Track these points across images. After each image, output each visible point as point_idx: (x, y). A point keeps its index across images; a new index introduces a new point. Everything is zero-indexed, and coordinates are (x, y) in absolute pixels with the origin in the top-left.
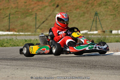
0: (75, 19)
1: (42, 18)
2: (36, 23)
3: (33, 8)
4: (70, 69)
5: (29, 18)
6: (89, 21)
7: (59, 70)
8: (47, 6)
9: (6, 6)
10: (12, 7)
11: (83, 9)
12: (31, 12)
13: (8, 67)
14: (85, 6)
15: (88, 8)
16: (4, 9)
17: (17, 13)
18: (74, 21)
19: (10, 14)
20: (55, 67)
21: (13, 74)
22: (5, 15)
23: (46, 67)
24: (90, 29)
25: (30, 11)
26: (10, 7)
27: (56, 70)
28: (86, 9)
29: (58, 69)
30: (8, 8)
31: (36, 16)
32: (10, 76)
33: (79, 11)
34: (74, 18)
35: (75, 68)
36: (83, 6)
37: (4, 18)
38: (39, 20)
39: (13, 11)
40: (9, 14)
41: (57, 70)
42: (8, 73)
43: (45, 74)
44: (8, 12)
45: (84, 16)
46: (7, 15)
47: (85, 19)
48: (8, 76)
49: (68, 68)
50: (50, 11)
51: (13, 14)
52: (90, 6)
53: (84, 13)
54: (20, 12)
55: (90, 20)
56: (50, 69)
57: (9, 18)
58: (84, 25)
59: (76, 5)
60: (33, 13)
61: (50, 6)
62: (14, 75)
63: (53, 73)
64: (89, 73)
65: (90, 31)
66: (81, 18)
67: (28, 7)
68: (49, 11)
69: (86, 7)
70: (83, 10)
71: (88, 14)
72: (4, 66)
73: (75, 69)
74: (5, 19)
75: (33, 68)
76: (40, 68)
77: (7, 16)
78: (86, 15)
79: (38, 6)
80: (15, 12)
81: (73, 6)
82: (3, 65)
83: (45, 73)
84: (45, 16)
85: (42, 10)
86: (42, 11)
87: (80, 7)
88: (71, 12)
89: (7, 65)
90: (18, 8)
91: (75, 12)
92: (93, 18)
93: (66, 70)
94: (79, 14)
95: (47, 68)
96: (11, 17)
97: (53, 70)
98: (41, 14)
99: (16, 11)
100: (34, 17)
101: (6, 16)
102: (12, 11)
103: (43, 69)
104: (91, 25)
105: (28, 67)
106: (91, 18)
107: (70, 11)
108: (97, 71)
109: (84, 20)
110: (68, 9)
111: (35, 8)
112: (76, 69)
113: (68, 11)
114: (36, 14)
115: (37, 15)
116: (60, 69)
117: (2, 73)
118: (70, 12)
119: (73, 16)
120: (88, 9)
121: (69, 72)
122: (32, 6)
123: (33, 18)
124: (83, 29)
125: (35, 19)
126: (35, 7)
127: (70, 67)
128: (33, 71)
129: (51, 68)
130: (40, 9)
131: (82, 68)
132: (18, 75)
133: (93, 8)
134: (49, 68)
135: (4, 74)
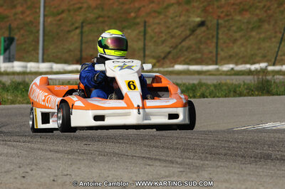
0: (238, 35)
1: (161, 32)
2: (145, 45)
3: (139, 9)
4: (207, 162)
5: (129, 31)
6: (274, 40)
7: (178, 166)
8: (173, 4)
9: (74, 4)
10: (89, 7)
11: (258, 12)
12: (135, 18)
13: (59, 155)
14: (262, 5)
15: (269, 8)
16: (69, 11)
17: (101, 19)
18: (235, 41)
19: (82, 23)
20: (170, 159)
21: (67, 175)
22: (73, 24)
23: (149, 158)
24: (273, 60)
25: (133, 15)
26: (85, 5)
27: (171, 165)
28: (266, 11)
29: (177, 163)
30: (80, 8)
31: (145, 26)
32: (59, 181)
33: (247, 16)
34: (235, 32)
35: (219, 161)
36: (258, 4)
37: (69, 31)
38: (152, 38)
39: (91, 16)
40: (81, 21)
41: (174, 165)
42: (55, 171)
43: (145, 175)
44: (80, 18)
45: (259, 27)
46: (77, 25)
47: (262, 36)
48: (54, 180)
49: (202, 159)
50: (180, 16)
51: (90, 23)
52: (276, 6)
53: (261, 21)
54: (109, 17)
55: (275, 37)
56: (158, 163)
57: (82, 33)
58: (259, 49)
59: (241, 3)
60: (138, 20)
61: (179, 4)
62: (69, 176)
63: (163, 173)
64: (250, 174)
65: (274, 64)
66: (254, 33)
67: (126, 7)
68: (176, 16)
69: (264, 6)
70: (257, 15)
71: (269, 23)
72: (49, 155)
73: (217, 163)
74: (72, 34)
75: (118, 159)
76: (133, 161)
77: (76, 28)
78: (266, 26)
79: (151, 5)
80: (97, 18)
81: (233, 4)
82: (47, 151)
83: (144, 173)
84: (168, 27)
85: (159, 13)
86: (162, 17)
87: (250, 7)
88: (230, 18)
89: (57, 152)
90: (103, 9)
91: (238, 18)
92: (280, 32)
93: (197, 167)
94: (249, 22)
95: (152, 159)
96: (86, 29)
97: (164, 164)
98: (159, 24)
99: (99, 17)
100: (142, 29)
101: (74, 27)
102: (89, 15)
103: (140, 161)
104: (277, 49)
105: (105, 158)
106: (276, 32)
107: (227, 15)
108: (270, 169)
109: (259, 39)
110: (222, 12)
111: (143, 9)
112: (219, 164)
113: (222, 15)
114: (145, 22)
115: (147, 24)
116: (181, 164)
117: (40, 172)
118: (226, 19)
119: (234, 28)
120: (270, 12)
121: (202, 171)
122: (137, 5)
123: (140, 32)
124: (258, 59)
125: (142, 34)
126: (144, 6)
127: (206, 157)
128: (116, 166)
129: (160, 160)
130: (155, 12)
131: (235, 161)
132: (78, 178)
133: (282, 9)
134: (156, 159)
135: (45, 175)
